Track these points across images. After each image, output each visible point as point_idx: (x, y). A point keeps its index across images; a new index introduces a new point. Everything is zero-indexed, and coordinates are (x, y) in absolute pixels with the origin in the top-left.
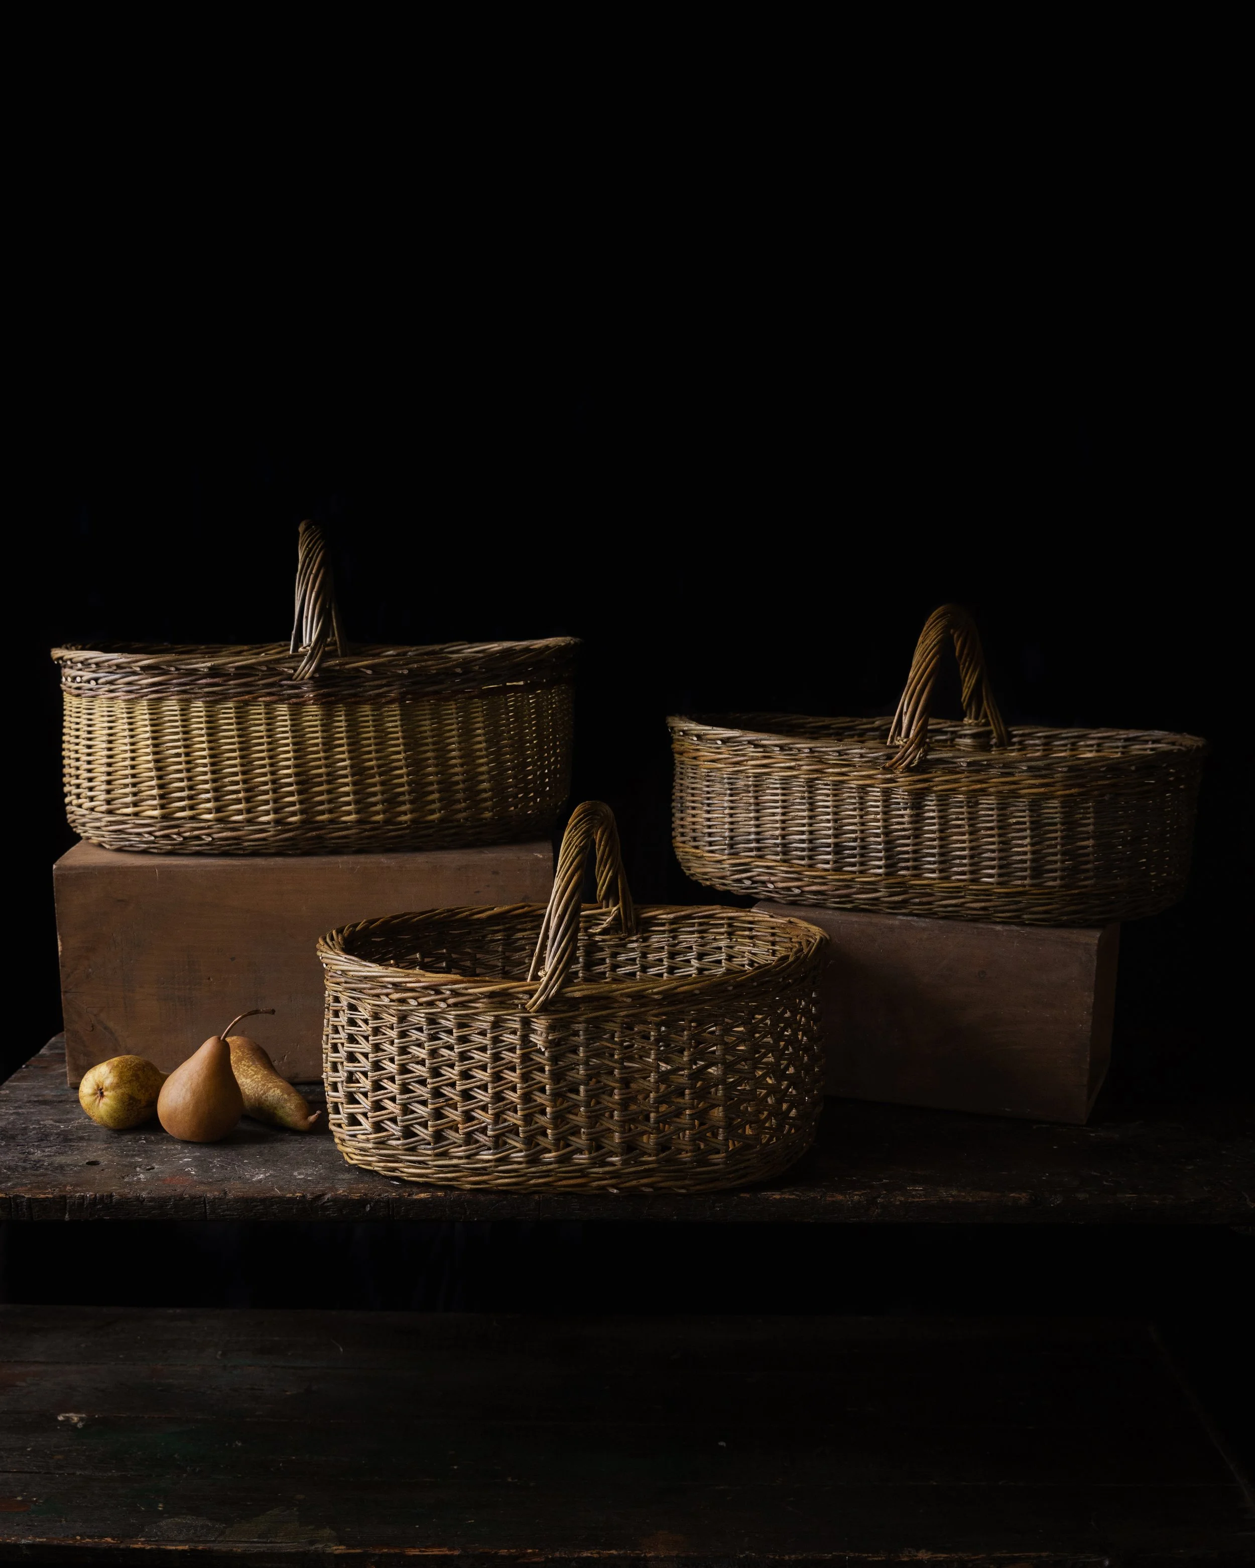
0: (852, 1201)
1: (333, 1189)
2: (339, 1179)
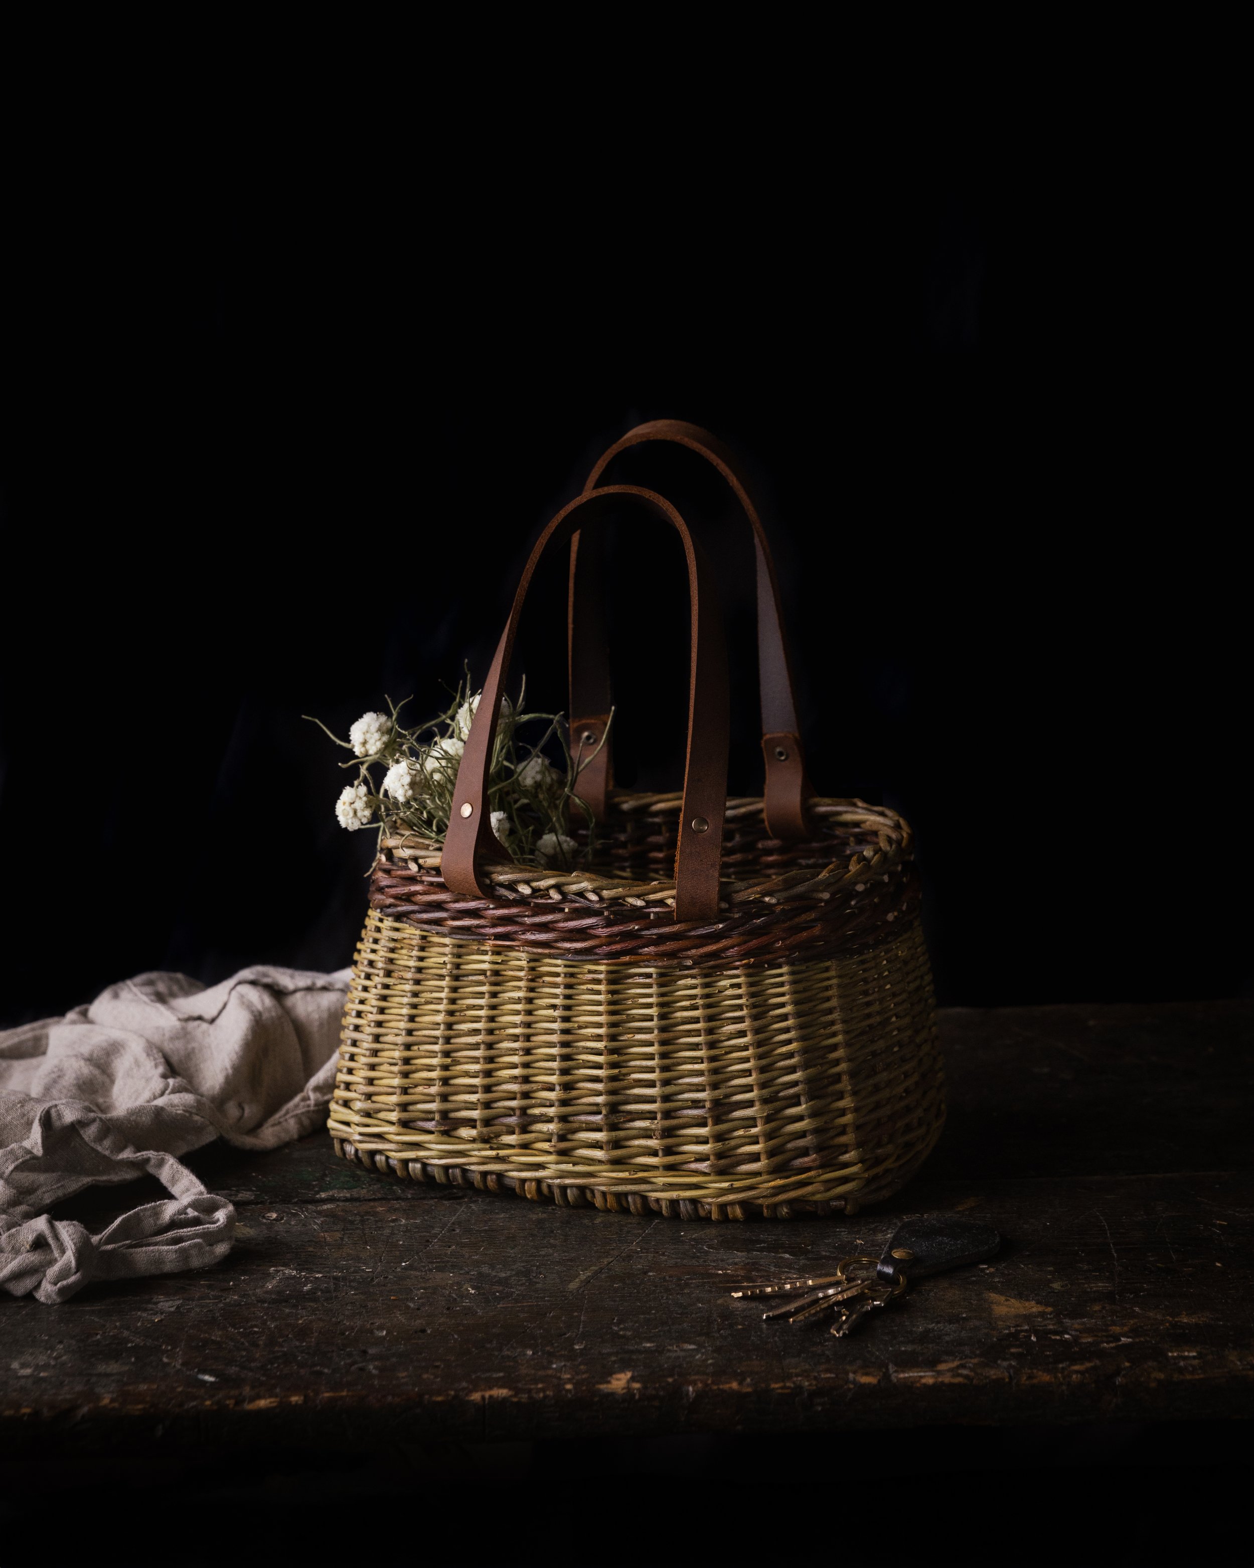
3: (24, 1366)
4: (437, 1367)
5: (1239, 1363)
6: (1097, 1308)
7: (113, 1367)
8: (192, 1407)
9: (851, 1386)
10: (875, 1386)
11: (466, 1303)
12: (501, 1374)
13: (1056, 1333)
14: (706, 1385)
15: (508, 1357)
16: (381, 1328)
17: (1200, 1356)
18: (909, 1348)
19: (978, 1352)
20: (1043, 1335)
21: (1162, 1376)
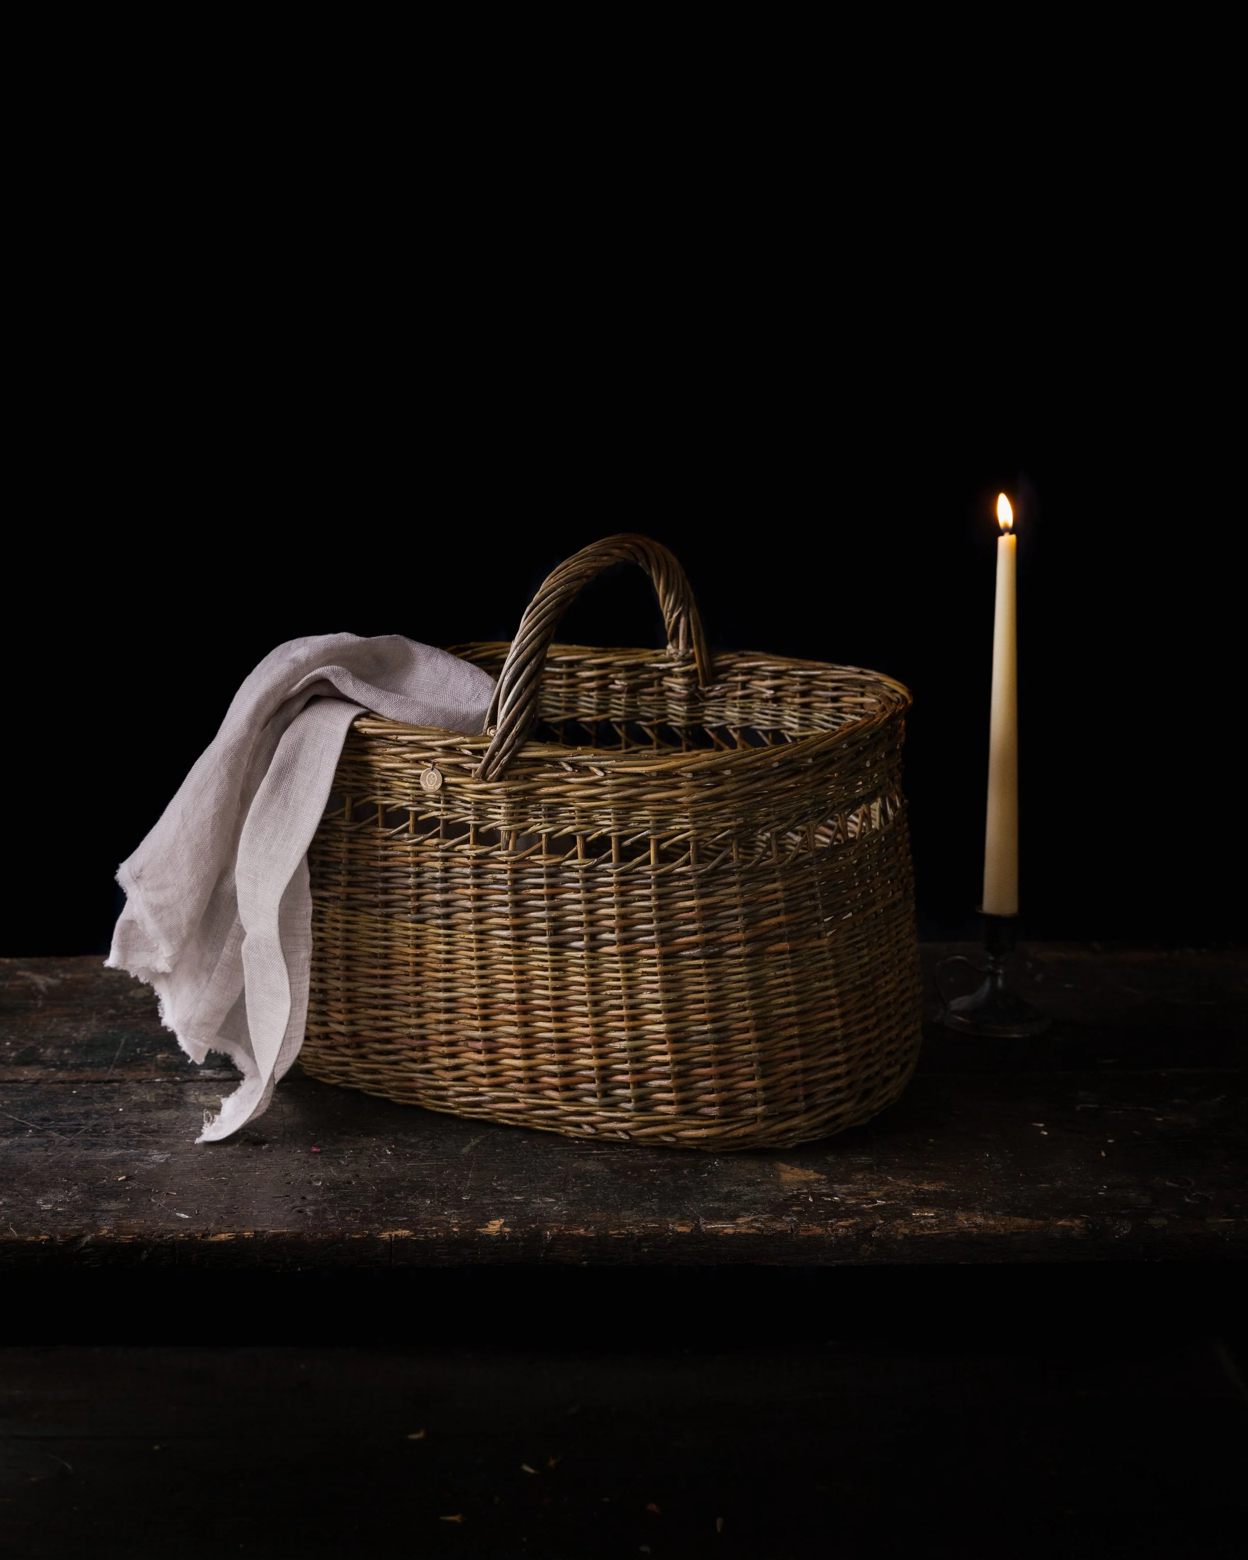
0: (836, 1236)
1: (94, 1227)
2: (102, 1211)
3: (46, 1202)
4: (357, 1211)
5: (965, 1222)
6: (860, 1177)
7: (113, 1205)
8: (169, 1238)
9: (671, 1234)
10: (689, 1234)
11: (384, 1162)
12: (405, 1218)
13: (828, 1196)
14: (561, 1231)
15: (412, 1205)
16: (318, 1180)
17: (937, 1216)
18: (716, 1205)
19: (768, 1210)
20: (818, 1197)
21: (907, 1231)
